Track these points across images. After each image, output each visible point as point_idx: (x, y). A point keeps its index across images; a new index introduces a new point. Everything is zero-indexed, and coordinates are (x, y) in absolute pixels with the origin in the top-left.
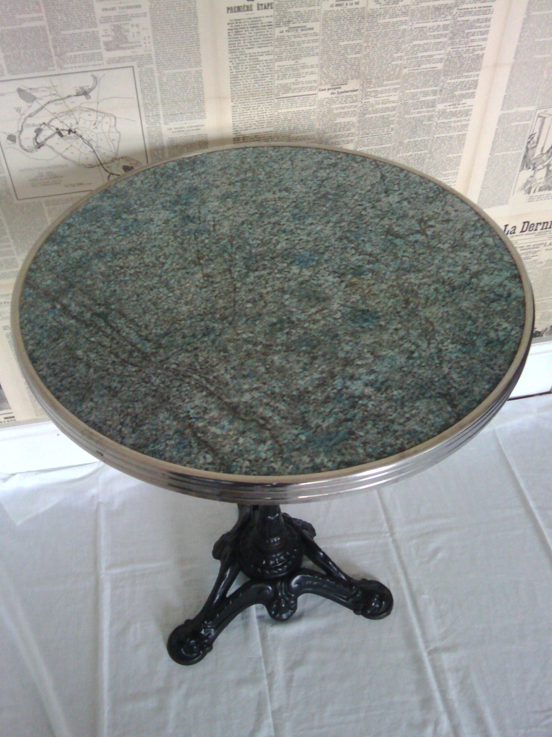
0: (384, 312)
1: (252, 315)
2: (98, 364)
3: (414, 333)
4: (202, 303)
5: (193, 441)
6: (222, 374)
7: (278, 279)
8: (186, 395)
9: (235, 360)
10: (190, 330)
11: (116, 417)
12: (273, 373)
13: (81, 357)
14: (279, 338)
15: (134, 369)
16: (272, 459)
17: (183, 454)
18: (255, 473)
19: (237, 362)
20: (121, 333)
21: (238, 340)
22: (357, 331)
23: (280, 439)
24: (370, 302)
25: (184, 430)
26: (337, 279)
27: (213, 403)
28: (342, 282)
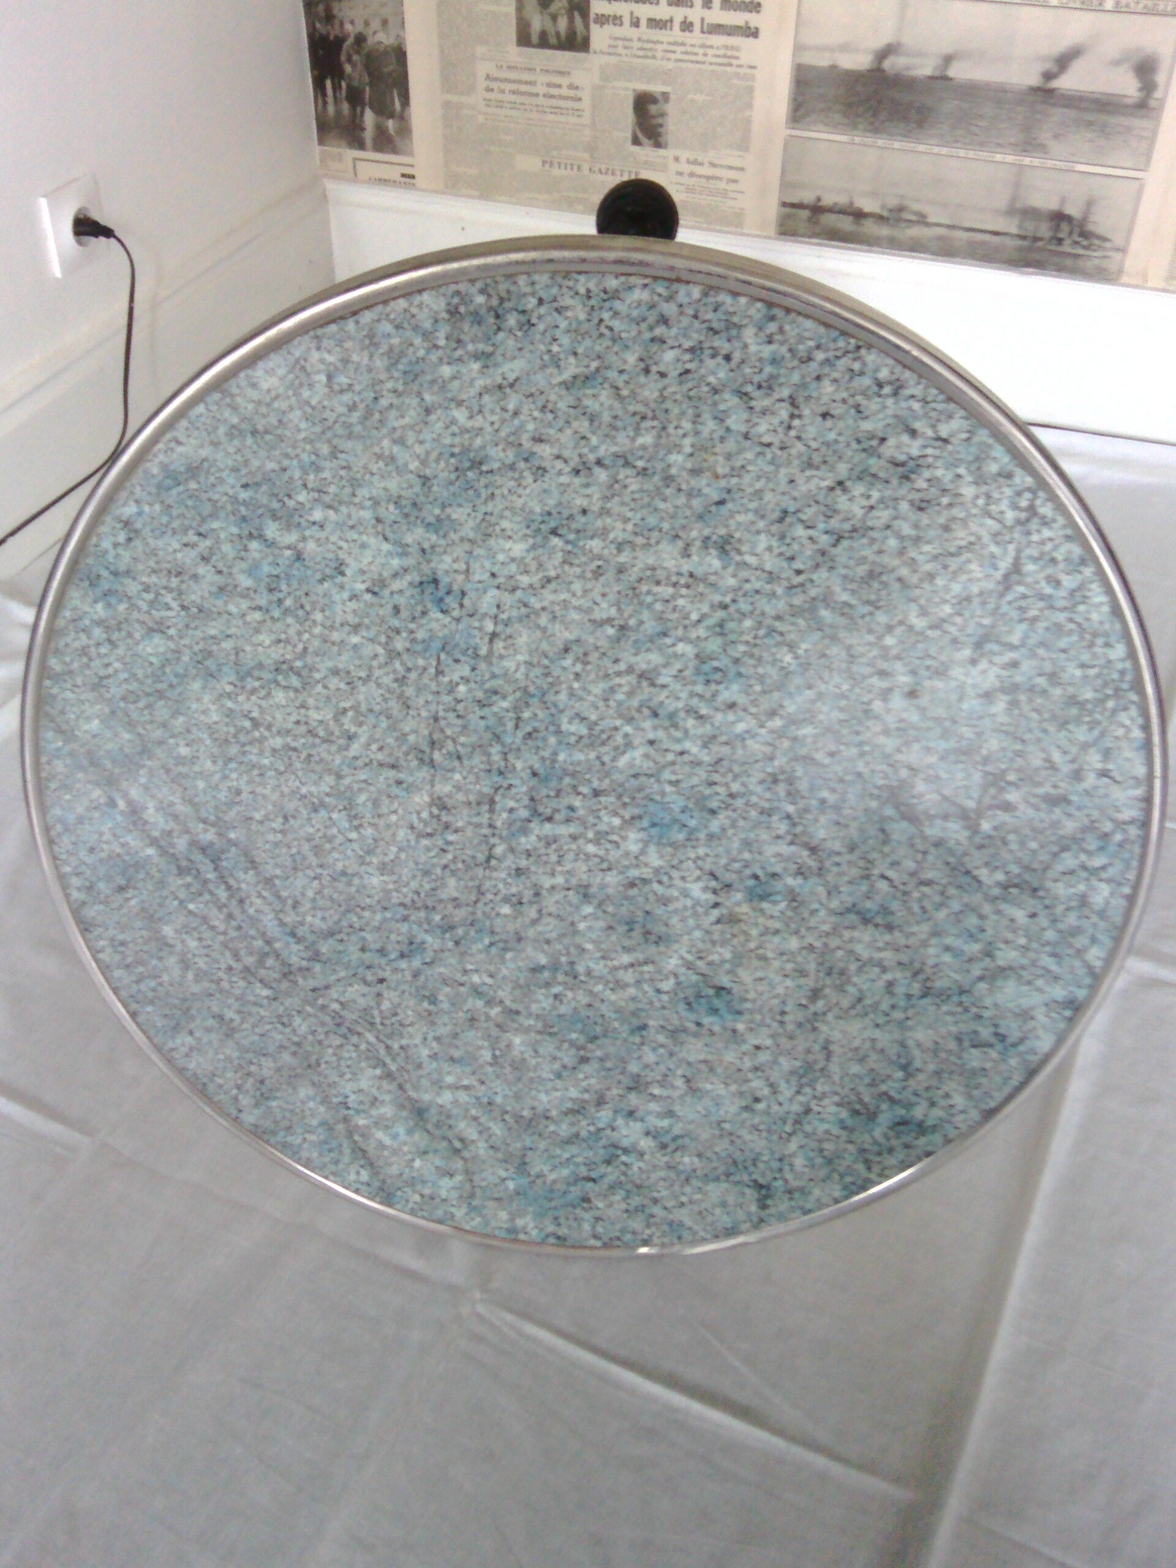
0: (759, 1003)
1: (504, 937)
2: (201, 963)
3: (785, 1063)
4: (414, 876)
5: (345, 1145)
6: (416, 1046)
7: (588, 856)
9: (445, 1025)
10: (377, 935)
11: (229, 1075)
12: (503, 1067)
13: (171, 941)
14: (539, 1002)
15: (265, 992)
18: (425, 1214)
19: (449, 1028)
20: (246, 907)
21: (462, 985)
22: (685, 1030)
23: (476, 1178)
24: (745, 975)
25: (334, 1124)
26: (709, 897)
27: (390, 1092)
28: (716, 905)
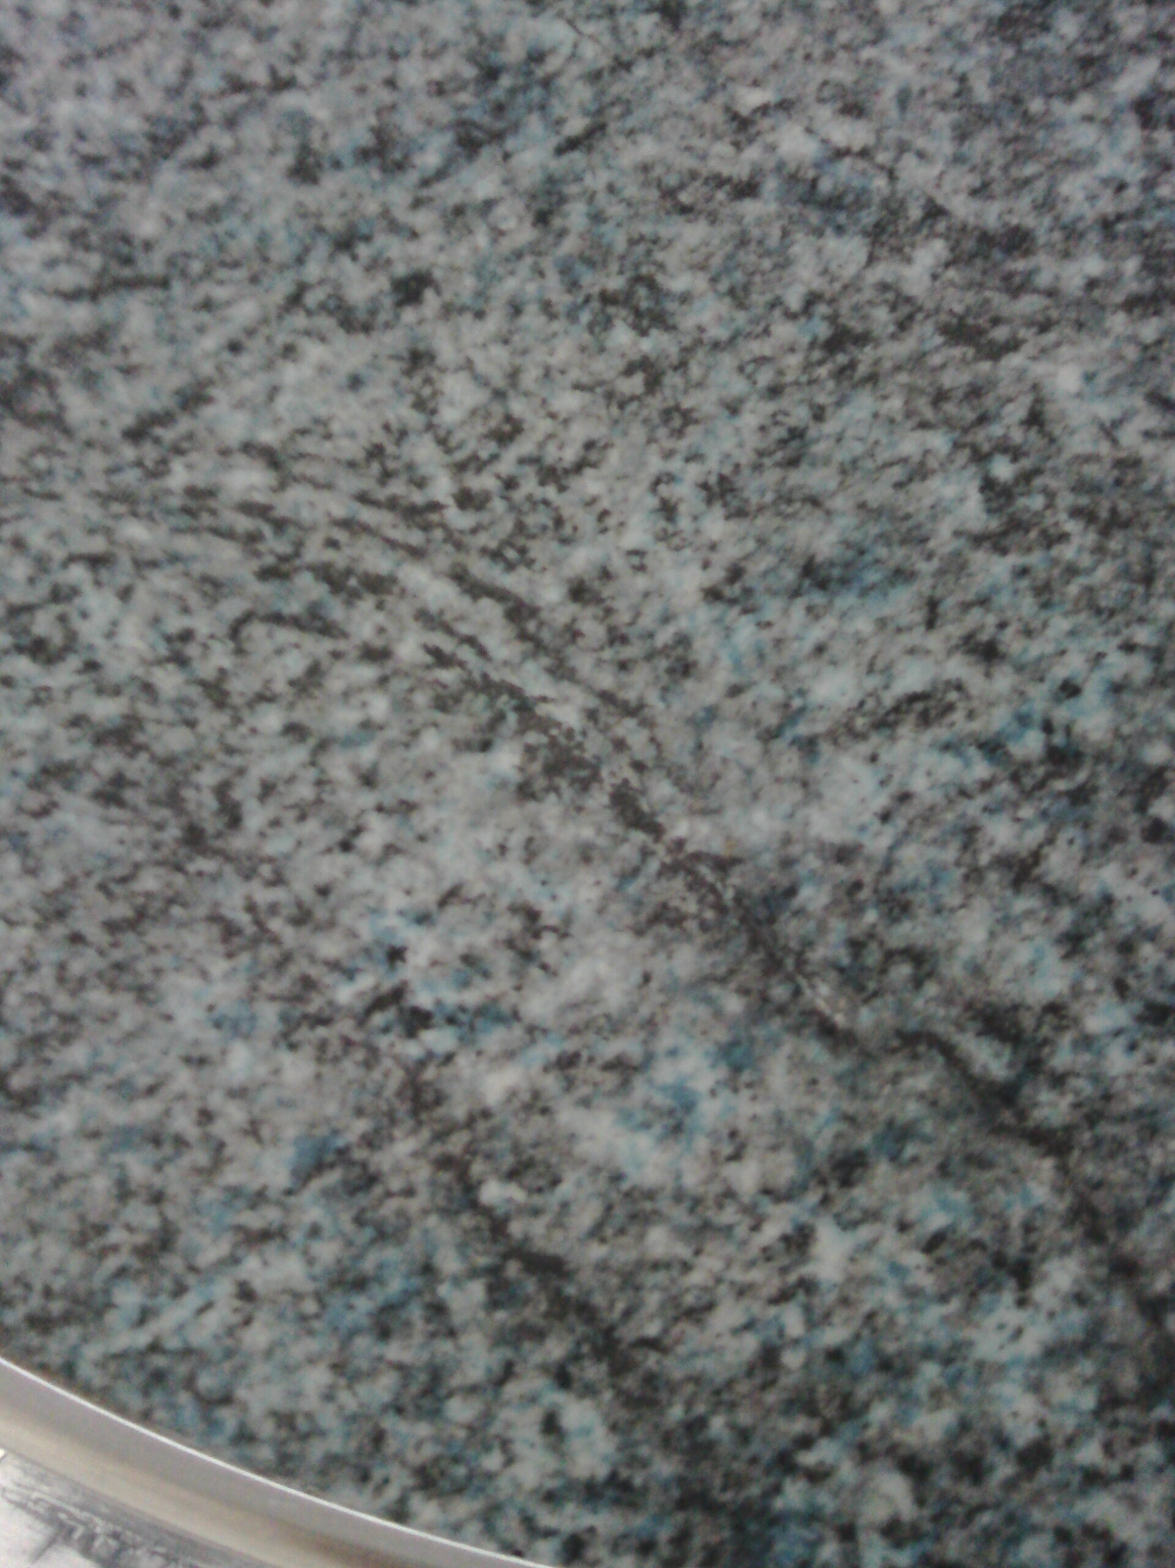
5: (449, 1262)
6: (638, 559)
8: (368, 779)
9: (733, 408)
10: (344, 87)
12: (1053, 539)
16: (1090, 1453)
17: (383, 1387)
19: (749, 420)
21: (748, 189)
25: (370, 1142)
27: (586, 855)
